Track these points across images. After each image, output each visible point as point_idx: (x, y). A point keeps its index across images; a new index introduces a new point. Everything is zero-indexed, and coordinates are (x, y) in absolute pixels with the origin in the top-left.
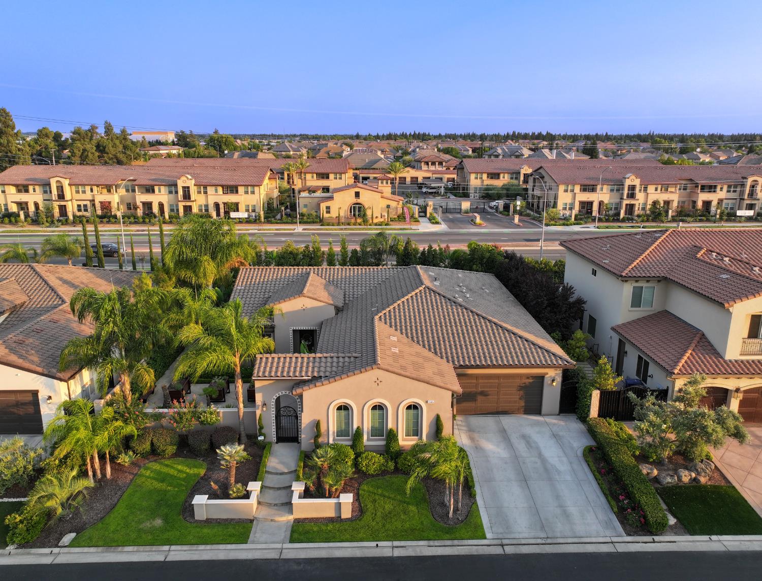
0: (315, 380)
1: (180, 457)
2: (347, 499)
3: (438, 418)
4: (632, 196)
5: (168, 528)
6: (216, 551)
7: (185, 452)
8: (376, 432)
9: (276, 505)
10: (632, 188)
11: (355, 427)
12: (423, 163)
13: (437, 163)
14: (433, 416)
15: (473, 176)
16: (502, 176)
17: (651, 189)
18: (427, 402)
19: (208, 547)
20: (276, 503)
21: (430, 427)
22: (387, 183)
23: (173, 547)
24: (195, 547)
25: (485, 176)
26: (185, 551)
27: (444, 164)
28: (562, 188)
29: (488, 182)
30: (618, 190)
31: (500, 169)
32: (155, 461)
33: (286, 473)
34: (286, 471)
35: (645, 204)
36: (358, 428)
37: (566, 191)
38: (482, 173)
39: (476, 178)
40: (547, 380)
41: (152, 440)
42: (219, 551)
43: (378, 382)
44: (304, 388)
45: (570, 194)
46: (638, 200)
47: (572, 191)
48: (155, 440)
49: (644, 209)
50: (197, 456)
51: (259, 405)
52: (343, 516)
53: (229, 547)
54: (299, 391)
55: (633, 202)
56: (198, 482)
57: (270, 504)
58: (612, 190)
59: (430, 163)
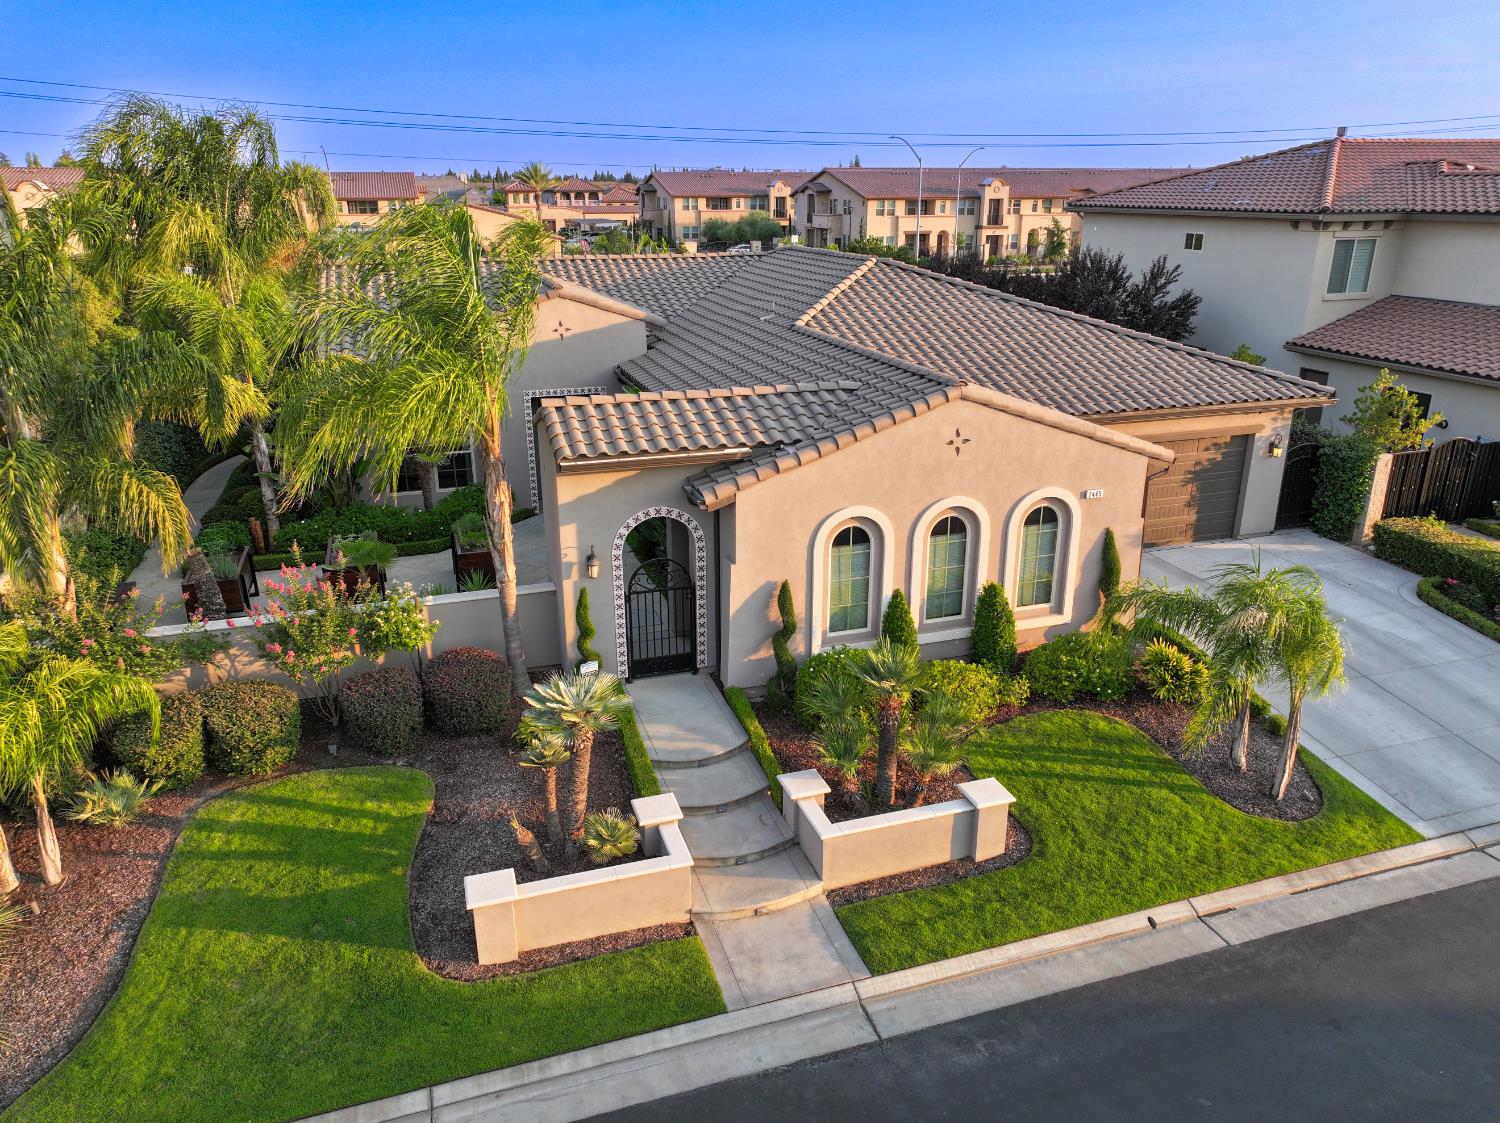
0: (766, 453)
1: (318, 766)
2: (991, 796)
3: (1108, 542)
4: (996, 220)
5: (390, 1020)
6: (623, 1068)
7: (333, 749)
8: (942, 604)
9: (741, 860)
10: (997, 204)
11: (887, 593)
12: (558, 195)
13: (587, 195)
14: (1096, 535)
15: (679, 204)
16: (734, 202)
17: (1026, 206)
18: (1084, 495)
19: (587, 1058)
20: (744, 851)
21: (1084, 569)
22: (526, 200)
23: (444, 1093)
24: (532, 1072)
25: (702, 203)
26: (498, 1094)
27: (600, 195)
28: (873, 206)
29: (709, 215)
30: (971, 212)
31: (730, 189)
32: (230, 794)
33: (718, 759)
34: (718, 750)
35: (1017, 236)
36: (896, 595)
37: (881, 213)
38: (696, 198)
39: (686, 208)
40: (1259, 447)
41: (205, 724)
42: (635, 1065)
43: (958, 442)
44: (741, 481)
45: (887, 219)
46: (1006, 227)
47: (892, 213)
48: (217, 721)
49: (1015, 246)
50: (379, 754)
51: (571, 565)
52: (980, 856)
53: (666, 1038)
54: (724, 490)
55: (998, 232)
56: (425, 835)
57: (724, 860)
58: (961, 212)
59: (572, 195)
